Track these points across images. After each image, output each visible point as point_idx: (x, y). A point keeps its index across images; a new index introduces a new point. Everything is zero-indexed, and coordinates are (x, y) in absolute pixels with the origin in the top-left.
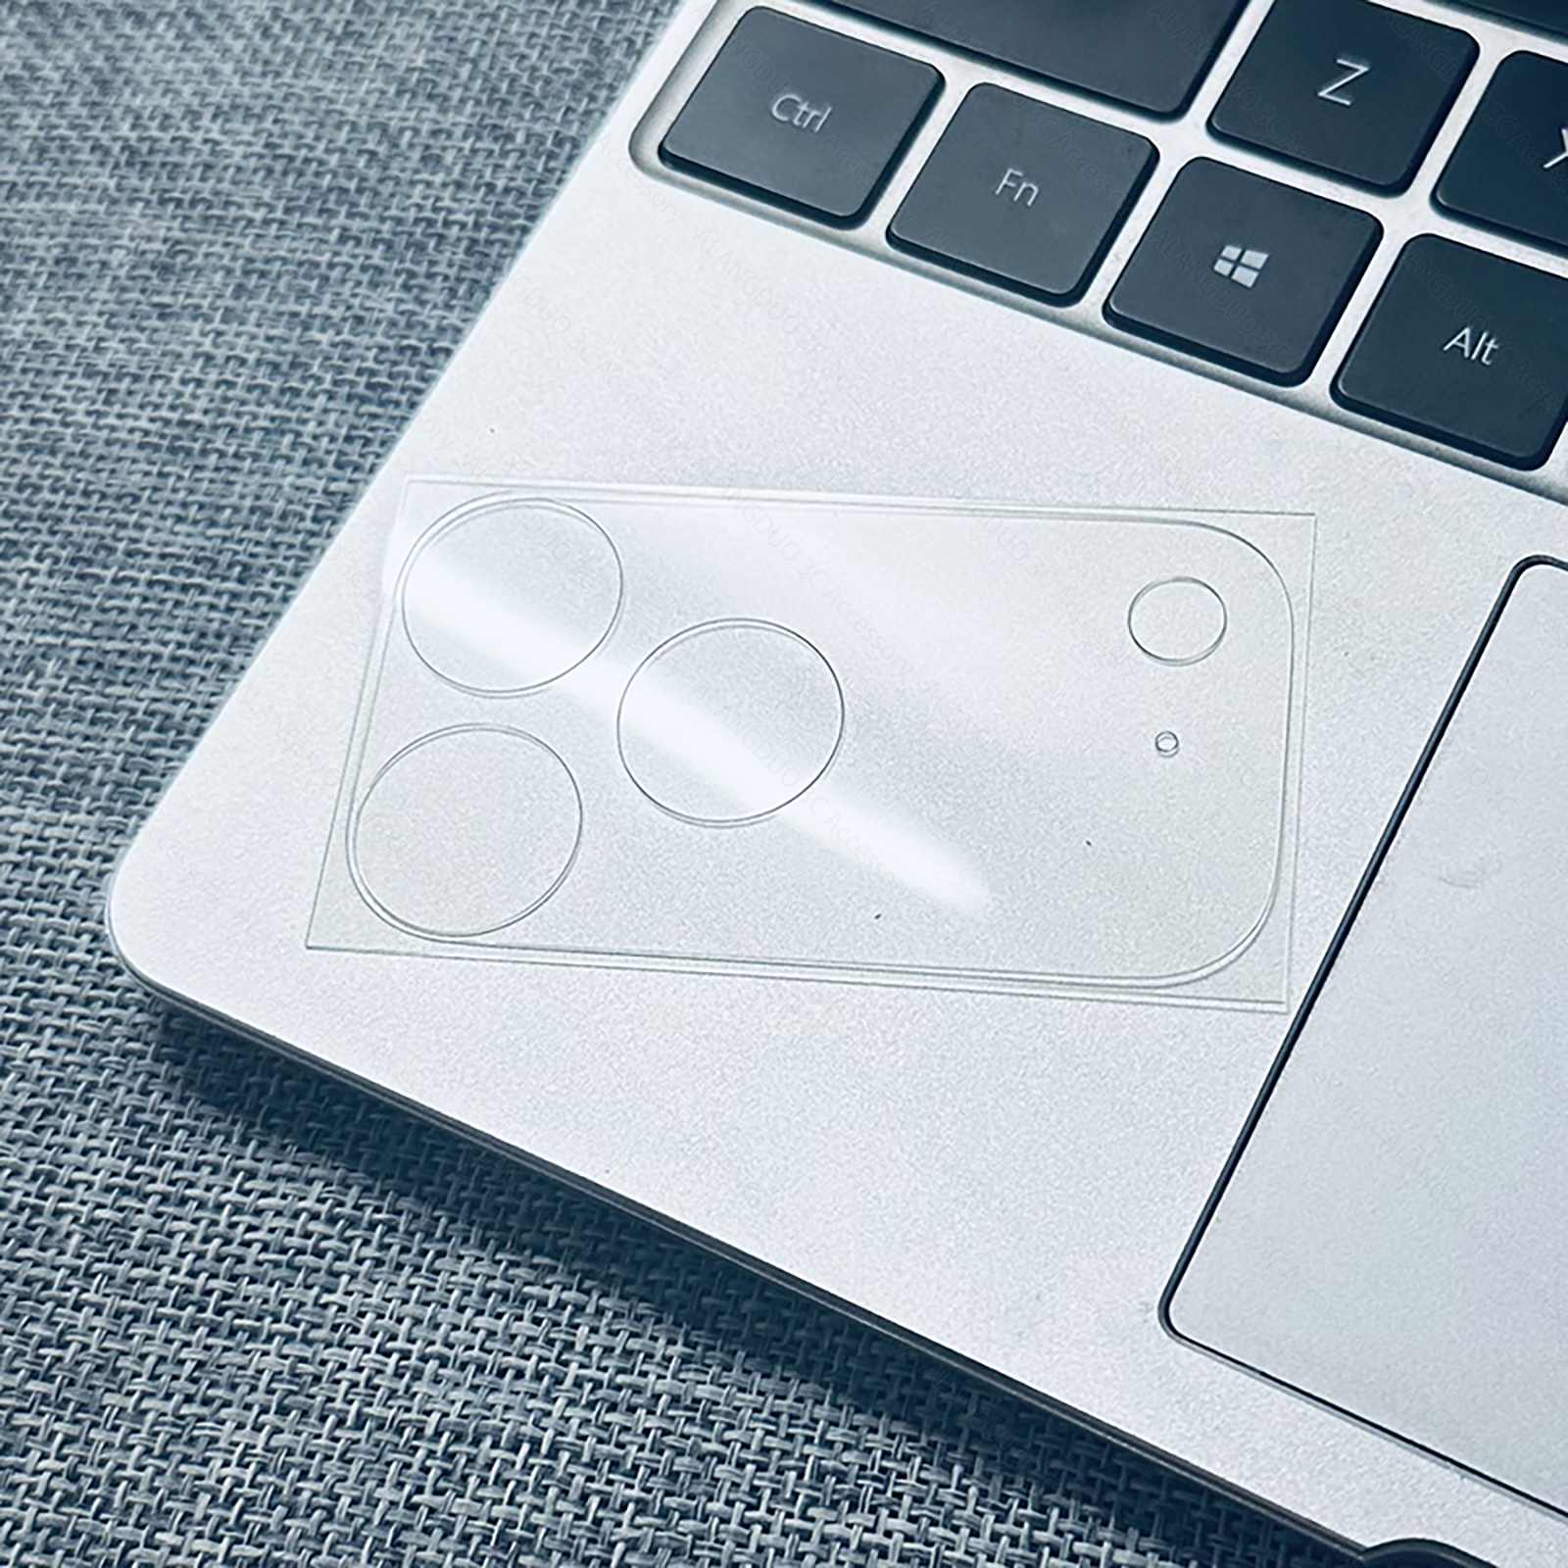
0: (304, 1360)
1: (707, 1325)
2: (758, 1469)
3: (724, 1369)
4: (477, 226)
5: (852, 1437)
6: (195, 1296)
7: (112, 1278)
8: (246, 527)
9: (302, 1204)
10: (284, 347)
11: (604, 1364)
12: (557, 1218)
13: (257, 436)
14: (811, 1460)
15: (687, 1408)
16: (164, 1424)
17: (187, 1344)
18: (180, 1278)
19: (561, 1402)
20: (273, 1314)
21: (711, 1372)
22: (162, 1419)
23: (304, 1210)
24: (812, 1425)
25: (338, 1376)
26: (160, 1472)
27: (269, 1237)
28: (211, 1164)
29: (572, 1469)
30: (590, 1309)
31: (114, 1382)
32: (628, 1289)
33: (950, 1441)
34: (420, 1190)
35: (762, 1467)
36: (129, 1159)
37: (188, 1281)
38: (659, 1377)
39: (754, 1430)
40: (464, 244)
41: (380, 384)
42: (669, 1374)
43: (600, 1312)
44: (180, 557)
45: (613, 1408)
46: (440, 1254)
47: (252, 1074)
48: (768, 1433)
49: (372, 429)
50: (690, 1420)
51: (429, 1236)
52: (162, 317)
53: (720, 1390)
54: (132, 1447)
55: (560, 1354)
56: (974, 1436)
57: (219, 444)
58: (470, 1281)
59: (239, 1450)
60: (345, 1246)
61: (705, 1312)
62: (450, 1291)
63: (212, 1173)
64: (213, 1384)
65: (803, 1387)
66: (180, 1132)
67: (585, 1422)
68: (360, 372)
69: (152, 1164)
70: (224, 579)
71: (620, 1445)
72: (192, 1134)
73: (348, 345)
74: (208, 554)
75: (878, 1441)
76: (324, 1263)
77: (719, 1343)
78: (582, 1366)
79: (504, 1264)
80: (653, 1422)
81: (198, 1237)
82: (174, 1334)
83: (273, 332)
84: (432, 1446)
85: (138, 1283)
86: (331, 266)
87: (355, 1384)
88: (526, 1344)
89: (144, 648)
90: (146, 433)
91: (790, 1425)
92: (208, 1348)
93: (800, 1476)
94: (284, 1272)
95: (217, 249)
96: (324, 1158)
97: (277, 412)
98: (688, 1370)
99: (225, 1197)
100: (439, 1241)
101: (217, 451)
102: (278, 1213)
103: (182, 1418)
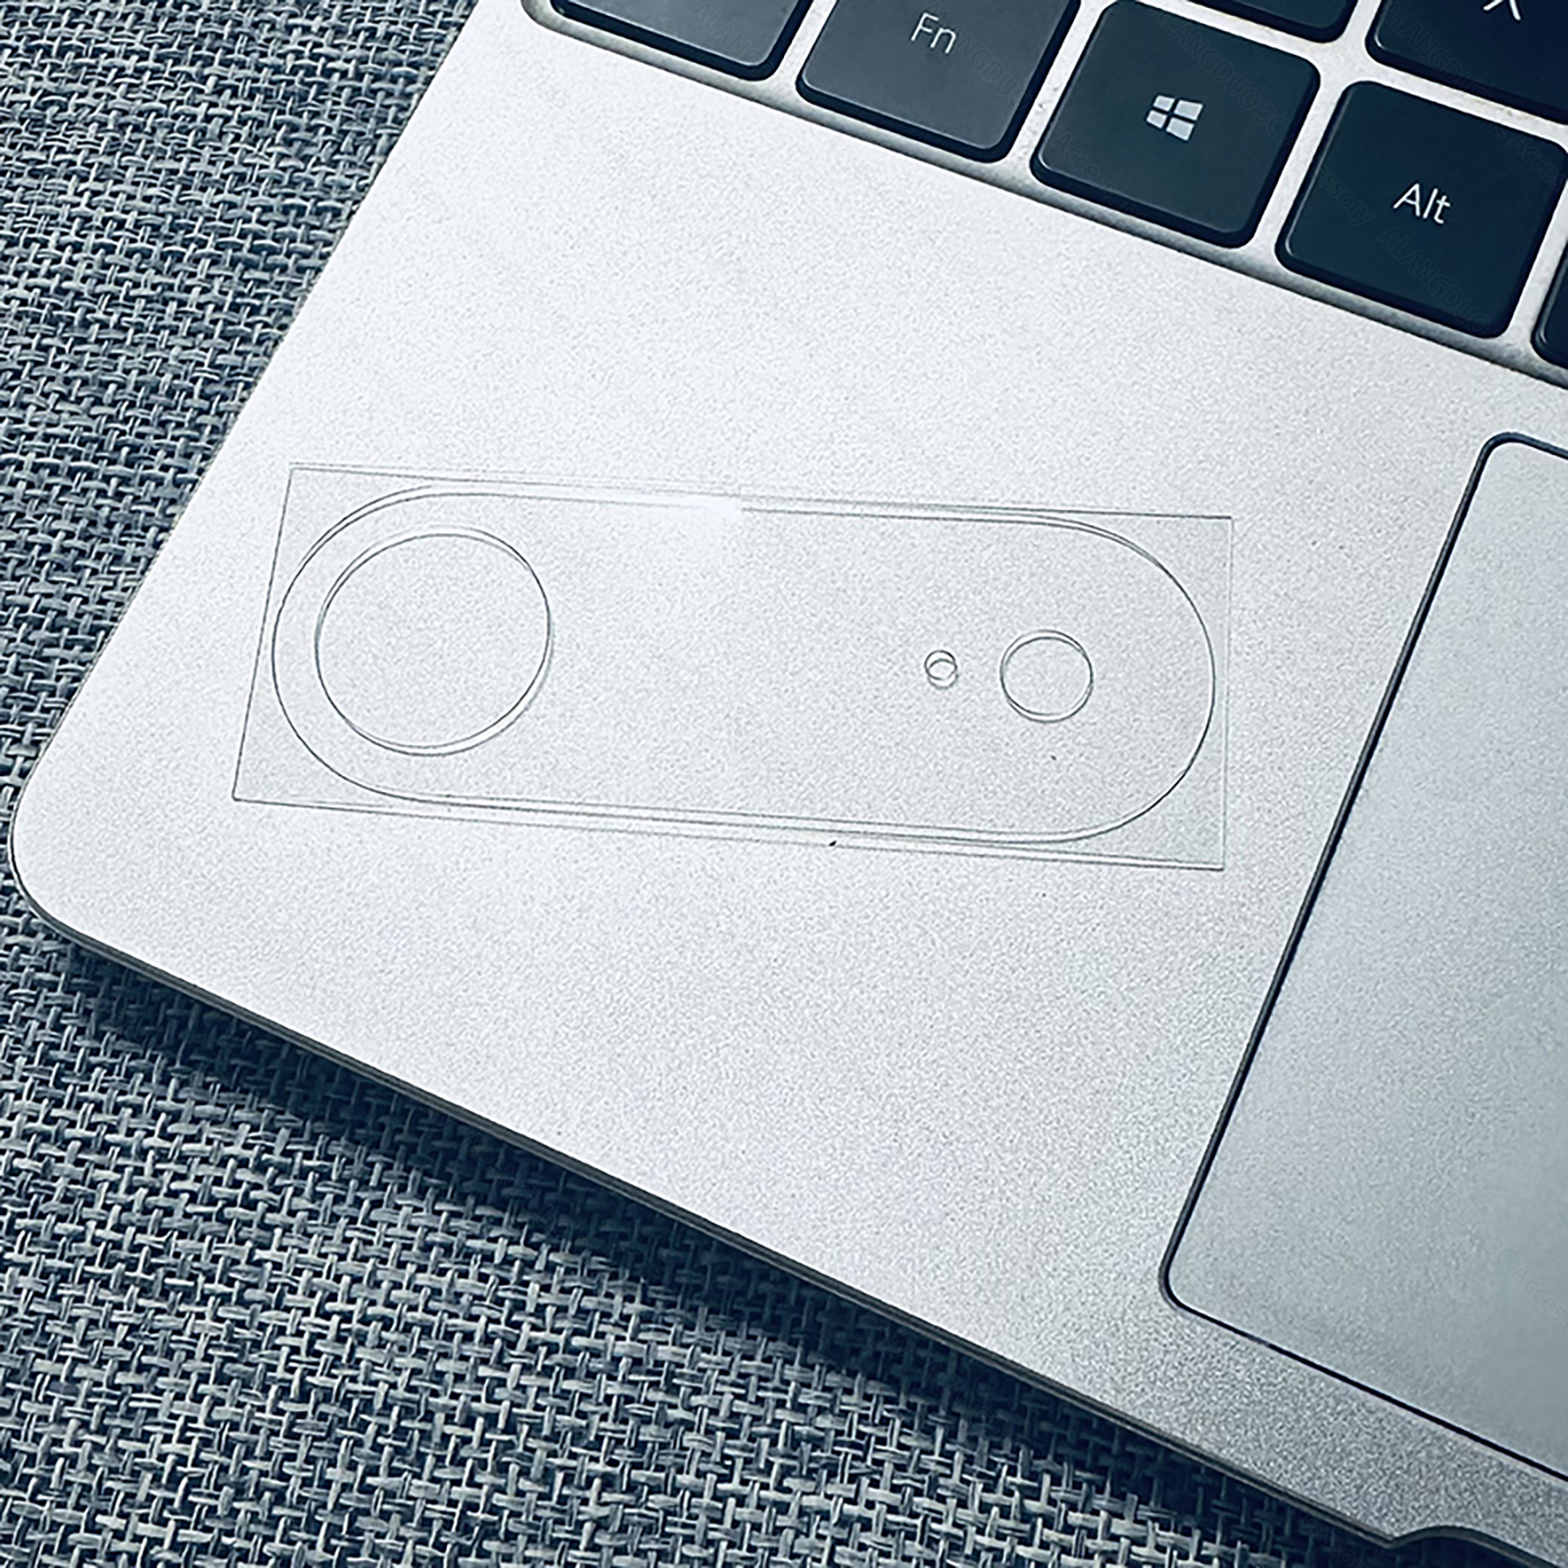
0: (241, 1324)
1: (666, 1279)
2: (728, 1437)
3: (686, 1328)
4: (359, 76)
5: (826, 1400)
6: (124, 1254)
7: (36, 1234)
8: (132, 405)
9: (228, 1150)
10: (162, 208)
11: (558, 1325)
12: (498, 1165)
13: (140, 304)
14: (784, 1425)
15: (649, 1373)
16: (99, 1395)
17: (118, 1306)
18: (107, 1233)
19: (515, 1368)
20: (204, 1273)
21: (672, 1330)
22: (95, 1389)
23: (231, 1156)
24: (783, 1387)
25: (278, 1341)
26: (98, 1448)
27: (196, 1187)
28: (130, 1106)
29: (532, 1443)
30: (539, 1266)
31: (44, 1346)
32: (579, 1243)
33: (932, 1402)
34: (352, 1133)
35: (732, 1434)
36: (46, 1101)
37: (117, 1236)
38: (619, 1338)
39: (722, 1394)
40: (346, 93)
41: (262, 247)
42: (628, 1335)
43: (550, 1268)
44: (65, 439)
45: (570, 1374)
46: (376, 1204)
47: (170, 1006)
48: (737, 1396)
49: (258, 296)
50: (654, 1385)
51: (363, 1184)
52: (33, 174)
53: (682, 1351)
54: (66, 1421)
55: (510, 1315)
56: (956, 1396)
57: (100, 315)
58: (410, 1234)
59: (179, 1423)
60: (278, 1198)
61: (663, 1264)
62: (388, 1245)
63: (133, 1116)
64: (148, 1350)
65: (771, 1345)
66: (98, 1070)
67: (543, 1390)
68: (243, 235)
69: (69, 1107)
70: (112, 462)
71: (581, 1415)
72: (110, 1073)
73: (232, 205)
74: (94, 434)
75: (852, 1403)
76: (255, 1216)
77: (679, 1299)
78: (534, 1328)
79: (444, 1215)
80: (615, 1389)
81: (123, 1186)
82: (104, 1295)
83: (152, 191)
84: (383, 1421)
85: (64, 1239)
86: (208, 119)
87: (295, 1350)
88: (472, 1304)
89: (31, 539)
90: (24, 302)
91: (759, 1388)
92: (139, 1309)
93: (774, 1443)
94: (214, 1226)
95: (88, 100)
96: (250, 1097)
97: (158, 279)
98: (649, 1330)
99: (148, 1142)
100: (374, 1189)
101: (97, 321)
102: (205, 1161)
103: (118, 1387)
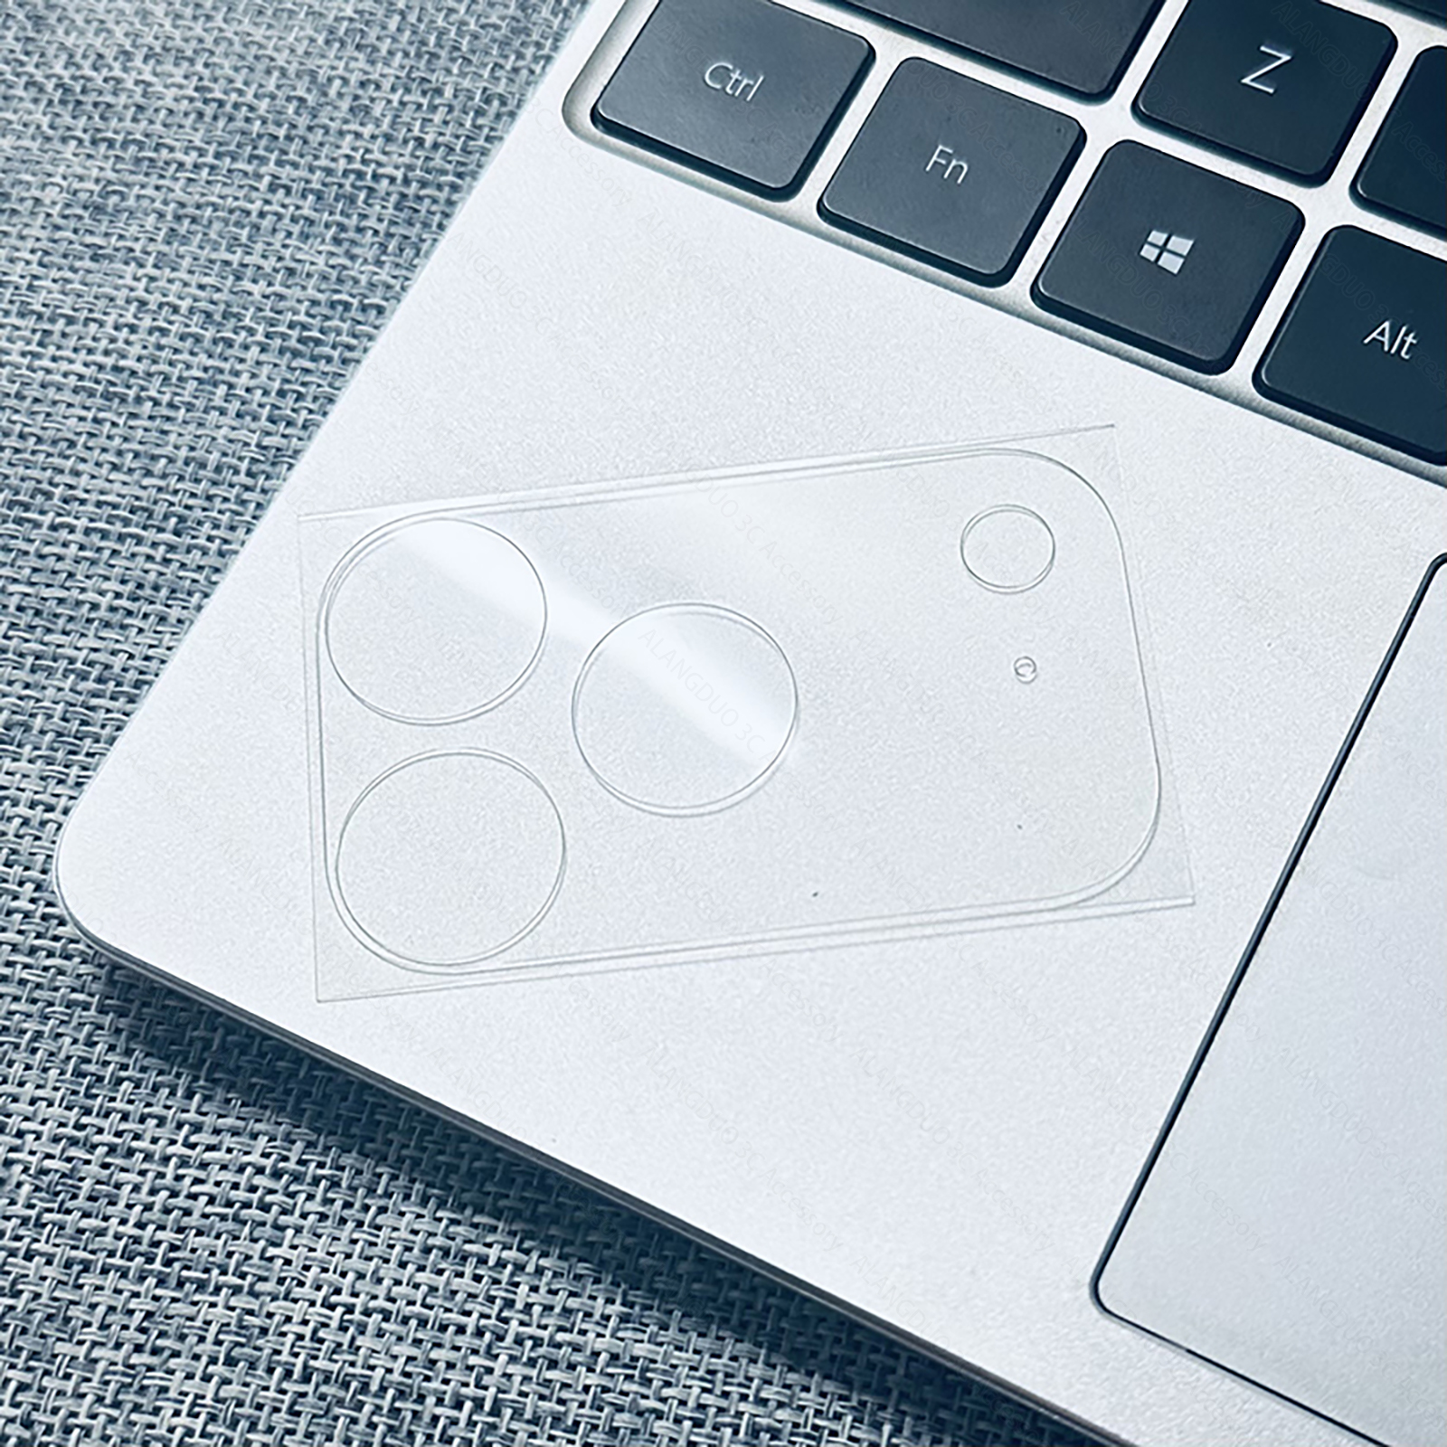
0: (251, 1312)
1: (644, 1285)
2: (695, 1425)
3: (661, 1328)
4: (406, 181)
5: (785, 1395)
6: (143, 1248)
7: (62, 1228)
8: (181, 478)
9: (246, 1159)
10: (216, 296)
11: (544, 1322)
12: (496, 1179)
13: (192, 385)
14: (746, 1417)
15: (626, 1366)
16: (114, 1373)
17: (136, 1295)
18: (129, 1229)
19: (503, 1358)
20: (219, 1266)
21: (648, 1330)
22: (112, 1368)
23: (249, 1164)
24: (747, 1383)
25: (284, 1329)
26: (112, 1420)
27: (215, 1190)
28: (156, 1117)
29: (515, 1426)
30: (530, 1268)
31: (65, 1332)
32: (566, 1250)
33: (880, 1400)
34: (362, 1146)
35: (698, 1424)
36: (76, 1110)
37: (137, 1232)
38: (599, 1335)
39: (690, 1387)
40: (394, 198)
41: (310, 338)
42: (608, 1333)
43: (539, 1271)
44: (115, 507)
45: (553, 1364)
46: (382, 1210)
47: (195, 1029)
48: (704, 1390)
49: (304, 384)
50: (629, 1378)
51: (371, 1191)
52: (94, 258)
53: (657, 1348)
54: (83, 1396)
55: (501, 1311)
56: (903, 1396)
57: (153, 393)
58: (412, 1237)
59: (189, 1399)
60: (291, 1201)
61: (642, 1272)
62: (392, 1247)
63: (158, 1126)
64: (162, 1334)
65: (739, 1345)
66: (125, 1084)
67: (526, 1379)
68: (291, 326)
69: (98, 1115)
70: (161, 530)
71: (561, 1402)
72: (137, 1086)
73: (281, 297)
74: (144, 504)
75: (810, 1399)
76: (269, 1217)
77: (656, 1303)
78: (522, 1323)
79: (445, 1222)
80: (593, 1380)
81: (145, 1189)
82: (123, 1284)
83: (205, 280)
84: (378, 1401)
85: (87, 1234)
86: (262, 215)
87: (300, 1337)
88: (466, 1301)
89: (81, 597)
90: (81, 377)
91: (725, 1384)
92: (156, 1298)
93: (736, 1432)
94: (230, 1225)
95: (149, 191)
96: (268, 1113)
97: (210, 362)
98: (626, 1329)
99: (171, 1150)
100: (380, 1197)
101: (151, 399)
102: (224, 1167)
103: (132, 1367)
